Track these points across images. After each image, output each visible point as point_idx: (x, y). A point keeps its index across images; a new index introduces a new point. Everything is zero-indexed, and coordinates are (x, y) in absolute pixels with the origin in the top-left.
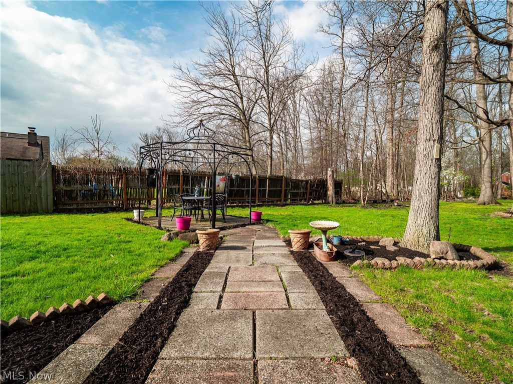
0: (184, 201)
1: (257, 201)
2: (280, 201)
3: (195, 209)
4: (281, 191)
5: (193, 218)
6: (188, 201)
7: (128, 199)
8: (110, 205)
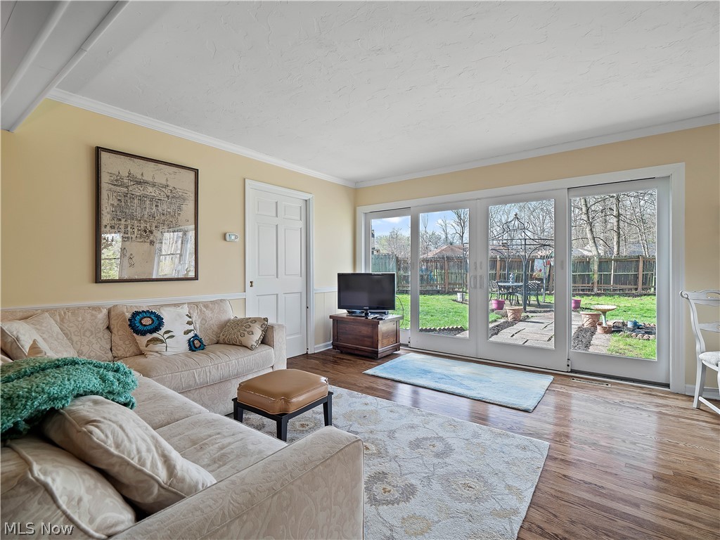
0: (500, 287)
1: (595, 290)
2: (636, 289)
3: (510, 293)
4: (636, 277)
5: (507, 302)
6: (504, 287)
7: (449, 284)
8: (435, 288)
